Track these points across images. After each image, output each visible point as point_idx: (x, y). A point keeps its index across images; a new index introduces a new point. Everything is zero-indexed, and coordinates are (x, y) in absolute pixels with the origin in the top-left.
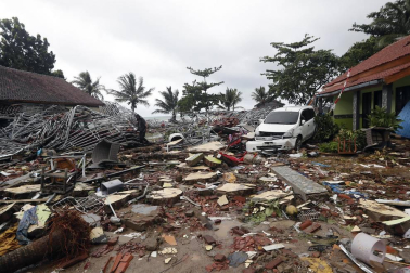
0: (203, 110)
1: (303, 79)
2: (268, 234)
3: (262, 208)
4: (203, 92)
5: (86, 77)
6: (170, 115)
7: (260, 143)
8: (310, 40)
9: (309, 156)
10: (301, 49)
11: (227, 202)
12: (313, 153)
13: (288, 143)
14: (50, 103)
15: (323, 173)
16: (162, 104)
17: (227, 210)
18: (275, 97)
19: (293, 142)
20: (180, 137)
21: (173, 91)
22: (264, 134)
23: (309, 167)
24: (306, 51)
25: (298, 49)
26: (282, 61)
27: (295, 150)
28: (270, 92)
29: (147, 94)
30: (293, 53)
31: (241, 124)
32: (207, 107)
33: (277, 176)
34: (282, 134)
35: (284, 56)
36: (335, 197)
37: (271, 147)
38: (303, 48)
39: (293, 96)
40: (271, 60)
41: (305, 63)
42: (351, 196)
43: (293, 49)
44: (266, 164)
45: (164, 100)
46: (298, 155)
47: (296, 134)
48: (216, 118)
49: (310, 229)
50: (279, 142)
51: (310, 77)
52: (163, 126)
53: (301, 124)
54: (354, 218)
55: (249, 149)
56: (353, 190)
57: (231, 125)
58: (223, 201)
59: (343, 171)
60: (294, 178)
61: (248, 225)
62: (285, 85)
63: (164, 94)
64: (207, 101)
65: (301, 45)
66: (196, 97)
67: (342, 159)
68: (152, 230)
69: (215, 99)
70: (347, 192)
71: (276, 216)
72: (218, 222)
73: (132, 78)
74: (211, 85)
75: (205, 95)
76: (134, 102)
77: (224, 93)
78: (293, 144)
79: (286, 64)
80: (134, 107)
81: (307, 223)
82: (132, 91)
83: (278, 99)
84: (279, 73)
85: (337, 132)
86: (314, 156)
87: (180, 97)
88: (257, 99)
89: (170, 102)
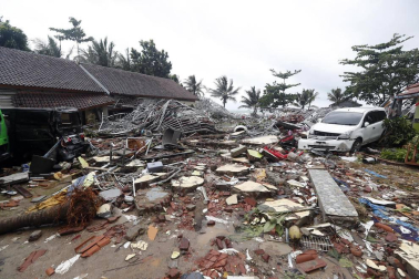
0: (280, 107)
1: (386, 80)
2: (249, 258)
3: (263, 220)
4: (281, 91)
5: (193, 79)
6: (252, 110)
7: (312, 141)
8: (400, 39)
9: (365, 161)
10: (387, 50)
11: (236, 202)
12: (369, 159)
13: (342, 144)
14: (161, 98)
15: (372, 185)
16: (247, 101)
17: (230, 211)
18: (351, 97)
19: (349, 144)
20: (244, 130)
21: (256, 90)
22: (318, 133)
23: (356, 175)
24: (393, 52)
25: (383, 51)
26: (363, 64)
27: (351, 152)
28: (346, 93)
29: (235, 92)
30: (377, 55)
31: (305, 121)
32: (284, 104)
33: (310, 181)
34: (338, 135)
35: (366, 58)
36: (368, 225)
37: (322, 147)
38: (391, 48)
39: (371, 97)
40: (351, 62)
41: (390, 64)
42: (396, 228)
43: (377, 51)
44: (308, 165)
45: (248, 97)
46: (353, 159)
47: (355, 136)
48: (284, 115)
49: (308, 265)
50: (332, 142)
51: (395, 78)
52: (243, 118)
53: (363, 126)
54: (382, 268)
55: (300, 147)
56: (403, 219)
57: (295, 122)
58: (232, 200)
59: (401, 186)
60: (326, 188)
61: (239, 237)
62: (364, 86)
63: (249, 93)
64: (284, 99)
65: (388, 45)
66: (275, 96)
67: (407, 171)
68: (147, 218)
69: (291, 98)
70: (394, 220)
71: (275, 234)
72: (212, 224)
73: (225, 80)
74: (290, 86)
75: (283, 95)
76: (225, 98)
77: (301, 93)
78: (349, 147)
79: (368, 66)
80: (225, 102)
81: (308, 255)
82: (224, 90)
83: (354, 99)
84: (358, 74)
85: (411, 138)
86: (371, 163)
87: (261, 95)
88: (332, 99)
89: (253, 99)
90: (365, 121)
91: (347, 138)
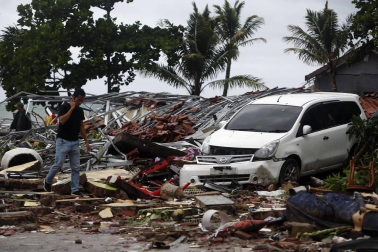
3: (149, 214)
9: (292, 194)
12: (299, 188)
19: (274, 169)
20: (29, 158)
22: (217, 151)
34: (253, 151)
37: (226, 177)
46: (276, 194)
48: (131, 116)
50: (243, 166)
53: (300, 133)
57: (172, 137)
66: (71, 32)
78: (275, 174)
90: (303, 123)
91: (270, 157)
